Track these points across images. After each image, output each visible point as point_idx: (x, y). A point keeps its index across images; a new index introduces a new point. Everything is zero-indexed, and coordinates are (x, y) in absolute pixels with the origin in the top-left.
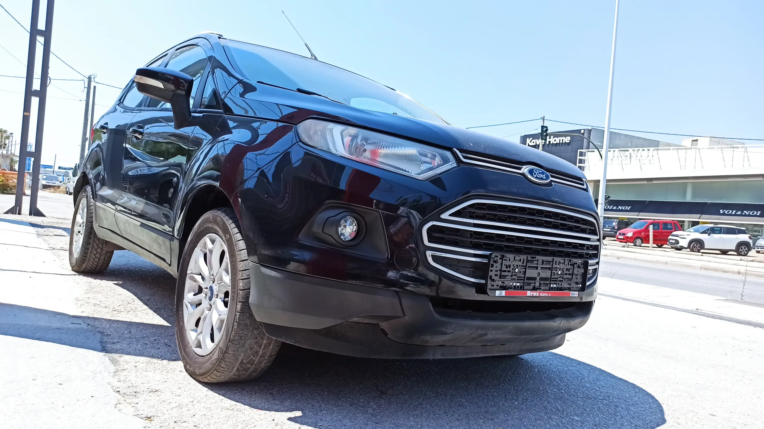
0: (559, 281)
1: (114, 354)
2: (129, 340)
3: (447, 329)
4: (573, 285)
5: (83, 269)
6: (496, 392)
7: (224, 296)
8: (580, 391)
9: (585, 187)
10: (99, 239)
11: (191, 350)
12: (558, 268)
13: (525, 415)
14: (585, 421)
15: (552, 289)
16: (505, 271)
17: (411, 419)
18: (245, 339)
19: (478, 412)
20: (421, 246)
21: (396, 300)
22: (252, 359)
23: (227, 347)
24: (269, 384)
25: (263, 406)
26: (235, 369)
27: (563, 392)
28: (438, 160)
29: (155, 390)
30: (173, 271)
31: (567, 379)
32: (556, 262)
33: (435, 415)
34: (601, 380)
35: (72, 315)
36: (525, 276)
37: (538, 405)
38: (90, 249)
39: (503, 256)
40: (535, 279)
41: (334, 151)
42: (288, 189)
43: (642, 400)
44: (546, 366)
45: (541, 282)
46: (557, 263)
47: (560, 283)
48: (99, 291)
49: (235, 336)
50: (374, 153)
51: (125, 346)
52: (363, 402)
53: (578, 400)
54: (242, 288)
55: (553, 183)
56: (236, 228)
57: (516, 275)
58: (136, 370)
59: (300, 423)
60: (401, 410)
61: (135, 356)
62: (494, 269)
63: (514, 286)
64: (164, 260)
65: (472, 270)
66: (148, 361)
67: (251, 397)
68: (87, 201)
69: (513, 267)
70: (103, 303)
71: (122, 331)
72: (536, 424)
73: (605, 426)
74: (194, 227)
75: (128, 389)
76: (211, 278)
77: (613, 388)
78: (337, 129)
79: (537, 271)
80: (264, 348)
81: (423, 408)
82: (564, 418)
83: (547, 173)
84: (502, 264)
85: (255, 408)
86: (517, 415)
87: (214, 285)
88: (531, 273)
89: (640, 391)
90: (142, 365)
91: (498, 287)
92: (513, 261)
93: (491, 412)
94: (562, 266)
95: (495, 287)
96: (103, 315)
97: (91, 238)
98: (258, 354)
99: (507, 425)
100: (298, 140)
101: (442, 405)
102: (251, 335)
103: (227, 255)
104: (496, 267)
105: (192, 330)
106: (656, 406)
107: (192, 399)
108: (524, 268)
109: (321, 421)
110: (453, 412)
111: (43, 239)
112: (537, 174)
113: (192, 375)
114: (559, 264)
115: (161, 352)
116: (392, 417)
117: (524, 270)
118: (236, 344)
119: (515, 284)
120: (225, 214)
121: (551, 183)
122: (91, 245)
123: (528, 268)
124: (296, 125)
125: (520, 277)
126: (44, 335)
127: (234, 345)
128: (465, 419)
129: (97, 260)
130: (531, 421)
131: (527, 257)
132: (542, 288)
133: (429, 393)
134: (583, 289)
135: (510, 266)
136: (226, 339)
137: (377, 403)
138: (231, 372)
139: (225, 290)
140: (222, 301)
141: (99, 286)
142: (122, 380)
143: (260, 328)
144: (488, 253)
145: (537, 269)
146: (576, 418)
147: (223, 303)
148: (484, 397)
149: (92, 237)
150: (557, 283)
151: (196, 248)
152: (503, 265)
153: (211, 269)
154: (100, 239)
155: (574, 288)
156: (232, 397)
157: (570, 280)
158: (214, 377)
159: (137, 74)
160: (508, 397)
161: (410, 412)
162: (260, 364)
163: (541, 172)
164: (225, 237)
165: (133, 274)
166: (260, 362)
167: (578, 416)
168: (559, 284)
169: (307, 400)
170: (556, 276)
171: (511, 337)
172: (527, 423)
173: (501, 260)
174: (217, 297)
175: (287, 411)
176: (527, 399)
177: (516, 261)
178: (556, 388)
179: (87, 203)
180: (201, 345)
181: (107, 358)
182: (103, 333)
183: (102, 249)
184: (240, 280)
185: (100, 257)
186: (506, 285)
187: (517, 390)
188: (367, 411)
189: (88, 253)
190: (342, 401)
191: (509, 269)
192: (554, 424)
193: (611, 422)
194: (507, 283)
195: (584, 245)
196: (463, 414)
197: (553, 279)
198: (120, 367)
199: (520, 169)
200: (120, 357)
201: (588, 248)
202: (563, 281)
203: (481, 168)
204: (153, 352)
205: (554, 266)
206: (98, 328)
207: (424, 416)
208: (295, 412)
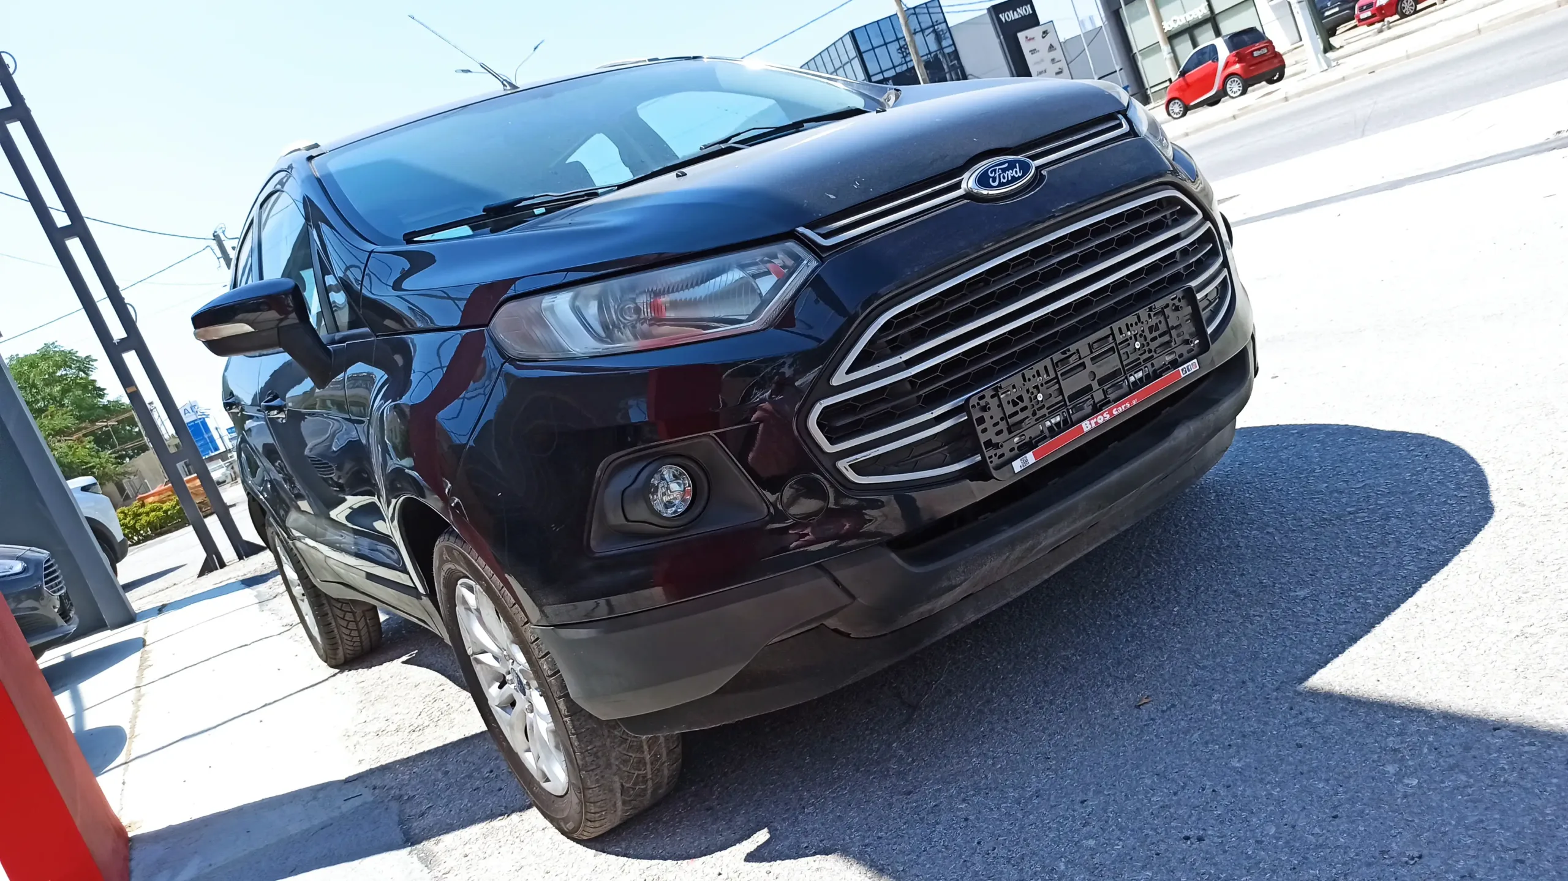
0: (1144, 361)
1: (426, 843)
2: (448, 792)
4: (1183, 349)
5: (343, 658)
6: (1133, 597)
9: (1126, 126)
11: (540, 787)
12: (1131, 338)
13: (1196, 633)
14: (1320, 591)
15: (1136, 385)
16: (1016, 413)
17: (974, 749)
18: (604, 753)
19: (1101, 672)
21: (825, 581)
22: (638, 775)
24: (702, 784)
26: (619, 804)
28: (782, 260)
32: (1120, 329)
33: (1017, 718)
34: (1348, 455)
35: (343, 777)
36: (1063, 397)
38: (333, 622)
39: (996, 388)
40: (1089, 389)
41: (578, 352)
46: (1124, 329)
47: (1149, 365)
48: (381, 694)
49: (584, 757)
51: (441, 811)
52: (878, 750)
53: (1304, 539)
54: (550, 673)
55: (1044, 172)
57: (1043, 406)
58: (468, 864)
59: (769, 859)
60: (952, 736)
61: (462, 829)
62: (987, 424)
63: (1049, 428)
64: (430, 626)
65: (945, 448)
67: (674, 833)
68: (281, 540)
69: (1029, 395)
70: (390, 723)
71: (433, 777)
72: (1219, 646)
73: (1363, 586)
76: (505, 657)
79: (1086, 372)
80: (649, 749)
81: (992, 712)
83: (1021, 157)
84: (1000, 405)
85: (685, 859)
86: (1180, 642)
88: (1073, 384)
90: (475, 847)
91: (1015, 452)
93: (1127, 659)
94: (1137, 330)
95: (1008, 455)
96: (394, 754)
98: (645, 763)
99: (1160, 680)
101: (1029, 686)
102: (611, 743)
104: (992, 418)
105: (525, 751)
106: (1472, 477)
108: (1056, 383)
109: (806, 836)
110: (1054, 693)
111: (270, 610)
112: (999, 175)
114: (1128, 331)
116: (935, 764)
117: (1057, 386)
118: (594, 769)
119: (1048, 424)
120: (462, 541)
121: (1040, 172)
123: (1064, 377)
124: (487, 325)
125: (1055, 403)
126: (303, 853)
127: (591, 772)
128: (1077, 700)
129: (355, 633)
130: (1208, 644)
131: (1051, 359)
132: (1111, 397)
134: (1204, 347)
135: (1020, 398)
137: (904, 740)
138: (616, 810)
143: (619, 725)
144: (959, 401)
145: (1085, 368)
146: (1302, 593)
147: (542, 698)
148: (1109, 623)
149: (325, 602)
150: (1143, 367)
151: (457, 608)
152: (1004, 404)
153: (494, 638)
154: (336, 599)
155: (1186, 353)
157: (1167, 344)
159: (196, 327)
160: (1159, 600)
161: (968, 733)
162: (660, 774)
163: (1006, 164)
164: (478, 581)
166: (657, 772)
167: (1306, 585)
168: (1146, 367)
169: (775, 794)
170: (1132, 357)
172: (1200, 653)
173: (996, 398)
174: (529, 688)
175: (740, 840)
176: (1197, 588)
177: (1029, 380)
178: (1255, 526)
179: (282, 544)
180: (548, 778)
181: (415, 859)
182: (401, 796)
183: (354, 613)
184: (540, 658)
185: (357, 625)
186: (1030, 438)
187: (1176, 572)
188: (888, 769)
189: (333, 631)
190: (838, 764)
192: (1256, 632)
193: (1376, 569)
194: (1030, 434)
195: (1173, 254)
196: (1072, 689)
197: (1127, 365)
198: (439, 869)
199: (957, 186)
200: (436, 844)
201: (1184, 252)
202: (1153, 356)
203: (870, 240)
204: (491, 802)
205: (1120, 338)
206: (391, 788)
207: (998, 731)
208: (755, 835)
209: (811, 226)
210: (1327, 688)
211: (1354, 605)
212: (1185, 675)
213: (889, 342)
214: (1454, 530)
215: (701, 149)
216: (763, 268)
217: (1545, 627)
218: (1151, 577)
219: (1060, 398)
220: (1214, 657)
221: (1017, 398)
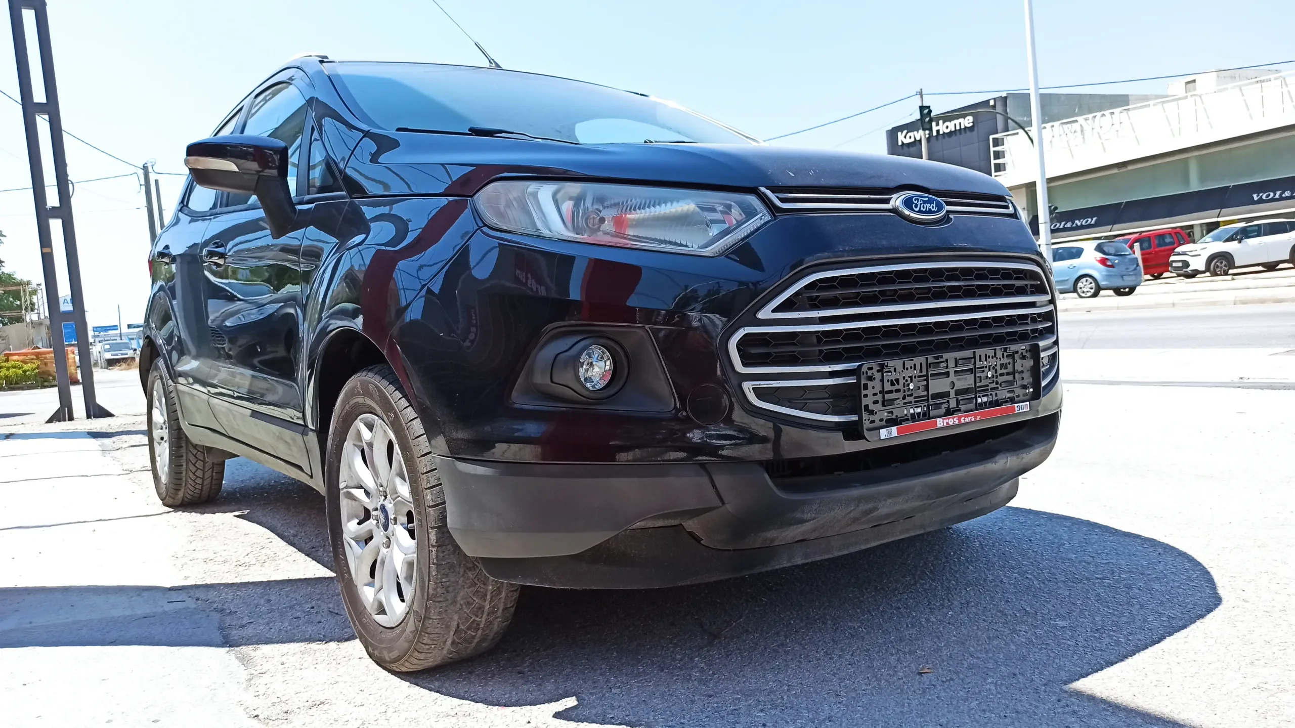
0: (991, 389)
1: (245, 647)
2: (270, 615)
3: (803, 512)
4: (1019, 391)
5: (181, 500)
6: (911, 598)
7: (406, 519)
8: (1060, 570)
9: (1011, 210)
10: (195, 446)
11: (370, 619)
12: (986, 367)
13: (969, 633)
15: (981, 406)
16: (891, 392)
17: (770, 676)
18: (455, 590)
19: (885, 643)
20: (731, 375)
21: (705, 480)
22: (474, 621)
23: (427, 609)
24: (514, 654)
25: (509, 697)
26: (449, 642)
27: (1029, 576)
28: (736, 214)
29: (319, 703)
30: (318, 484)
31: (1033, 551)
32: (980, 356)
33: (810, 661)
34: (1094, 541)
35: (168, 585)
36: (928, 393)
37: (990, 611)
38: (184, 464)
39: (882, 365)
40: (946, 395)
41: (546, 233)
42: (474, 318)
43: (1172, 567)
44: (993, 533)
45: (959, 399)
46: (983, 358)
47: (994, 393)
48: (211, 534)
49: (436, 588)
50: (619, 222)
51: (261, 628)
52: (681, 660)
53: (1059, 588)
54: (431, 503)
55: (951, 216)
56: (403, 399)
57: (912, 395)
58: (284, 670)
59: (576, 720)
60: (749, 663)
61: (280, 644)
62: (870, 392)
63: (911, 414)
64: (299, 468)
65: (832, 400)
66: (303, 649)
67: (486, 685)
68: (163, 385)
69: (904, 381)
70: (219, 555)
71: (256, 602)
72: (991, 646)
73: (1114, 628)
74: (334, 406)
75: (272, 708)
76: (380, 491)
77: (1117, 553)
78: (545, 191)
79: (948, 380)
80: (491, 599)
81: (787, 653)
82: (1040, 627)
83: (938, 199)
84: (882, 380)
85: (494, 705)
86: (954, 636)
87: (386, 503)
88: (938, 386)
89: (1167, 550)
90: (292, 659)
91: (884, 423)
92: (902, 371)
93: (908, 639)
94: (992, 362)
95: (878, 423)
96: (220, 578)
97: (181, 447)
98: (483, 611)
99: (939, 659)
100: (481, 224)
101: (819, 641)
102: (463, 581)
103: (397, 448)
104: (873, 388)
105: (366, 585)
106: (1200, 574)
107: (383, 709)
108: (925, 380)
109: (613, 710)
110: (842, 650)
111: (112, 457)
112: (921, 204)
113: (380, 662)
114: (986, 360)
115: (324, 628)
116: (734, 680)
117: (925, 383)
118: (441, 601)
119: (912, 411)
120: (381, 376)
121: (948, 215)
122: (184, 458)
123: (933, 378)
124: (472, 196)
125: (920, 397)
126: (123, 633)
127: (437, 604)
128: (864, 659)
129: (199, 481)
130: (981, 642)
131: (927, 358)
132: (963, 408)
133: (794, 622)
134: (1036, 396)
135: (897, 381)
136: (423, 595)
137: (705, 658)
138: (443, 649)
139: (406, 510)
140: (405, 528)
141: (211, 525)
142: (261, 693)
143: (477, 567)
144: (854, 365)
145: (948, 376)
146: (1061, 623)
147: (407, 533)
149: (183, 445)
150: (989, 393)
151: (346, 443)
152: (885, 381)
153: (376, 474)
154: (197, 445)
155: (1021, 396)
156: (453, 692)
157: (1011, 383)
158: (416, 661)
159: (189, 154)
160: (934, 604)
161: (765, 663)
162: (491, 626)
163: (927, 199)
164: (388, 417)
165: (267, 493)
166: (489, 623)
167: (1064, 618)
168: (991, 394)
169: (584, 673)
170: (984, 383)
171: (922, 503)
172: (974, 647)
173: (880, 373)
174: (396, 523)
175: (550, 701)
176: (968, 603)
177: (907, 369)
178: (1016, 571)
179: (163, 388)
180: (384, 610)
181: (233, 657)
182: (223, 610)
183: (204, 462)
184: (426, 489)
185: (204, 475)
186: (897, 416)
187: (949, 588)
188: (690, 675)
189: (181, 473)
190: (644, 663)
191: (897, 387)
192: (1022, 642)
193: (1125, 619)
194: (897, 413)
195: (1025, 316)
196: (859, 651)
197: (979, 387)
198: (256, 669)
200: (255, 650)
201: (1034, 318)
202: (998, 388)
204: (310, 630)
205: (978, 364)
206: (215, 602)
207: (792, 668)
208: (564, 700)
209: (773, 190)
210: (1090, 693)
211: (1108, 640)
212: (961, 660)
213: (811, 299)
214: (1189, 606)
216: (718, 216)
217: (1278, 687)
218: (927, 587)
219: (925, 393)
220: (987, 652)
221: (895, 380)
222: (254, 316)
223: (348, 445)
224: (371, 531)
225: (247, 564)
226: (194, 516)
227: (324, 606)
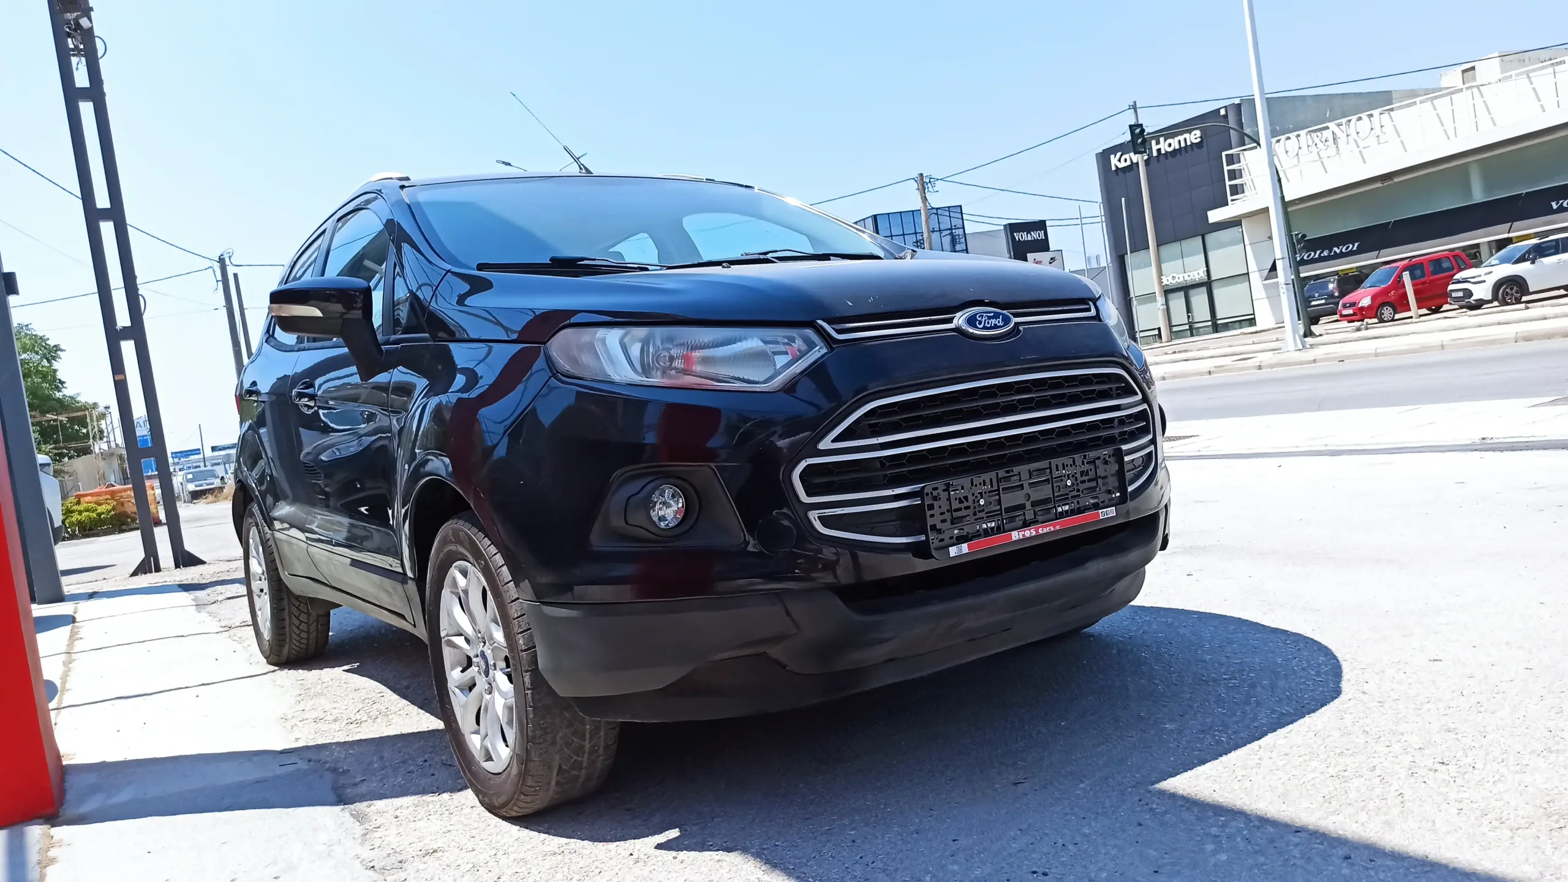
0: (1072, 497)
1: (358, 804)
2: (383, 772)
3: (882, 633)
4: (1104, 497)
5: (286, 657)
6: (1029, 711)
7: (505, 664)
8: (1189, 673)
9: (1092, 312)
10: (298, 598)
11: (479, 767)
12: (1065, 476)
13: (1075, 741)
15: (1062, 515)
16: (960, 509)
17: (870, 797)
18: (553, 731)
19: (990, 758)
20: (797, 505)
21: (780, 608)
22: (575, 761)
23: (528, 752)
24: (623, 792)
25: (614, 834)
26: (553, 783)
27: (1157, 681)
28: (799, 344)
29: (432, 851)
30: (421, 632)
32: (1057, 466)
34: (1237, 639)
35: (279, 748)
36: (1001, 507)
38: (287, 618)
39: (948, 485)
40: (1022, 507)
41: (614, 378)
43: (1305, 662)
45: (1036, 510)
46: (1060, 467)
47: (1075, 501)
48: (320, 692)
49: (534, 730)
51: (375, 784)
52: (786, 787)
53: (1183, 692)
54: (524, 648)
55: (1021, 328)
56: (492, 546)
57: (983, 510)
58: (398, 823)
59: (676, 849)
60: (852, 785)
61: (394, 799)
62: (935, 512)
63: (984, 530)
64: (402, 616)
65: (899, 522)
66: (416, 801)
67: (593, 823)
68: (259, 532)
69: (974, 498)
70: (329, 714)
71: (368, 759)
73: (1221, 728)
74: (430, 553)
75: (387, 859)
76: (479, 638)
77: (1255, 651)
78: (613, 337)
79: (1022, 493)
80: (591, 738)
81: (892, 774)
83: (1005, 312)
84: (949, 499)
85: (601, 842)
86: (1061, 746)
87: (485, 649)
88: (1011, 499)
90: (405, 812)
91: (954, 541)
92: (971, 488)
93: (1015, 752)
94: (1070, 471)
95: (947, 541)
96: (331, 737)
97: (283, 599)
98: (584, 750)
100: (555, 372)
101: (926, 760)
102: (560, 722)
103: (489, 593)
104: (940, 507)
105: (473, 733)
106: (1331, 669)
107: (493, 852)
108: (997, 495)
110: (946, 767)
111: (208, 613)
112: (986, 320)
113: (492, 809)
114: (1064, 469)
115: (437, 780)
117: (997, 497)
118: (541, 743)
119: (984, 526)
120: (470, 524)
121: (1017, 327)
122: (287, 611)
123: (1004, 492)
124: (545, 343)
125: (994, 511)
126: (238, 798)
127: (537, 746)
128: (966, 774)
129: (304, 635)
130: (1084, 751)
131: (997, 473)
132: (1040, 518)
134: (1123, 500)
135: (966, 498)
136: (523, 738)
138: (548, 790)
139: (503, 656)
140: (504, 673)
141: (320, 681)
142: (376, 846)
143: (572, 707)
144: (916, 487)
145: (1023, 489)
147: (506, 677)
148: (1005, 726)
149: (285, 597)
150: (1070, 502)
151: (443, 590)
152: (953, 499)
153: (473, 620)
154: (299, 596)
155: (1106, 501)
156: (561, 832)
157: (1093, 489)
158: (523, 805)
160: (1051, 716)
161: (868, 785)
162: (594, 766)
163: (992, 314)
164: (478, 564)
165: (377, 643)
166: (592, 762)
167: (1175, 721)
168: (1072, 503)
169: (691, 806)
170: (1063, 492)
172: (1076, 756)
173: (947, 492)
174: (495, 669)
175: (653, 834)
176: (1085, 712)
177: (976, 485)
178: (1145, 677)
179: (260, 536)
180: (491, 757)
181: (347, 814)
182: (336, 769)
184: (518, 634)
185: (308, 629)
186: (968, 533)
187: (1070, 699)
188: (792, 801)
189: (285, 628)
190: (750, 793)
191: (966, 504)
193: (1235, 719)
194: (968, 529)
195: (1112, 420)
196: (962, 766)
197: (1058, 496)
198: (370, 824)
199: (950, 321)
200: (369, 806)
201: (1122, 421)
202: (1079, 495)
203: (873, 343)
204: (423, 782)
205: (1056, 474)
206: (327, 762)
207: (893, 787)
208: (667, 832)
209: (830, 322)
211: (1210, 740)
212: (1058, 769)
213: (871, 426)
214: (1305, 702)
215: (742, 255)
216: (782, 348)
218: (1048, 699)
219: (998, 507)
220: (1086, 760)
221: (964, 497)
222: (354, 448)
223: (446, 593)
224: (473, 679)
225: (359, 721)
226: (301, 673)
227: (437, 759)
